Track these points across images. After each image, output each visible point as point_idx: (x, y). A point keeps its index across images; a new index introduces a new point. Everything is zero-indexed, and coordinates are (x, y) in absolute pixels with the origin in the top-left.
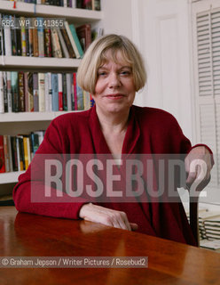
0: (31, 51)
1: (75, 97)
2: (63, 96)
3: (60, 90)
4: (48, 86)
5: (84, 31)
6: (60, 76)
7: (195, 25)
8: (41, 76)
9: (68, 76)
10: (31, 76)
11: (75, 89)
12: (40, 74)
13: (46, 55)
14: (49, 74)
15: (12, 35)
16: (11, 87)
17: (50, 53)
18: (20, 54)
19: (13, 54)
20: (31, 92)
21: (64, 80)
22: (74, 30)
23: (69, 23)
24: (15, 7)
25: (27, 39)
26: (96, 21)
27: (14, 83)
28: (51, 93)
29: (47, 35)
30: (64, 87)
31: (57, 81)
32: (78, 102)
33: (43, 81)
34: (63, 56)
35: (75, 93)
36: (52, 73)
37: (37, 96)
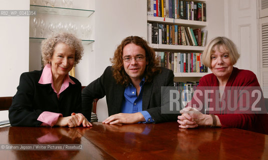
0: (171, 42)
1: (192, 65)
2: (186, 64)
3: (185, 62)
4: (179, 59)
5: (198, 32)
6: (185, 54)
7: (261, 30)
8: (175, 54)
9: (189, 54)
10: (171, 55)
11: (192, 61)
12: (175, 53)
13: (178, 44)
14: (180, 53)
15: (163, 34)
16: (161, 60)
17: (180, 43)
18: (166, 43)
19: (163, 43)
20: (171, 62)
21: (187, 57)
22: (192, 31)
23: (190, 28)
24: (164, 20)
25: (170, 36)
26: (204, 27)
27: (162, 58)
28: (180, 63)
29: (179, 34)
30: (187, 60)
31: (183, 57)
32: (194, 68)
33: (176, 57)
34: (187, 45)
35: (192, 63)
36: (181, 53)
37: (173, 64)
